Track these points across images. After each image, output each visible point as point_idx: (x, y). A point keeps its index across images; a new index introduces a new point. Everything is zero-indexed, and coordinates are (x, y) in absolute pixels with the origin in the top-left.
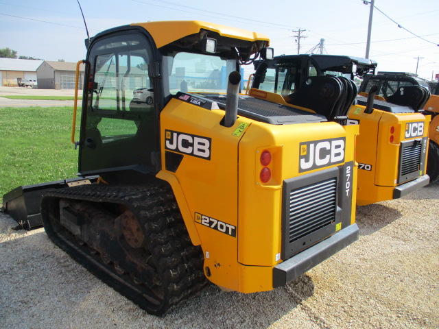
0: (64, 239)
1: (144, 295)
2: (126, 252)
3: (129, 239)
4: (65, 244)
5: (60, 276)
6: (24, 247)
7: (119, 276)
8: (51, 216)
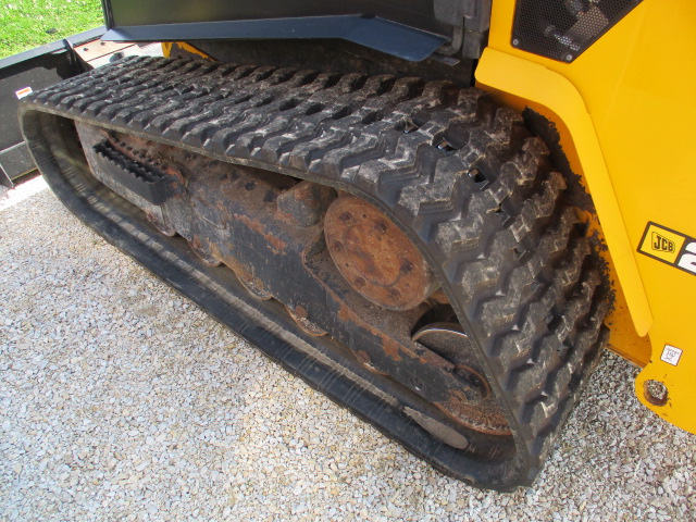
0: (114, 217)
1: (409, 411)
2: (336, 298)
3: (360, 281)
4: (123, 234)
5: (144, 348)
6: (16, 244)
7: (308, 340)
8: (60, 154)
